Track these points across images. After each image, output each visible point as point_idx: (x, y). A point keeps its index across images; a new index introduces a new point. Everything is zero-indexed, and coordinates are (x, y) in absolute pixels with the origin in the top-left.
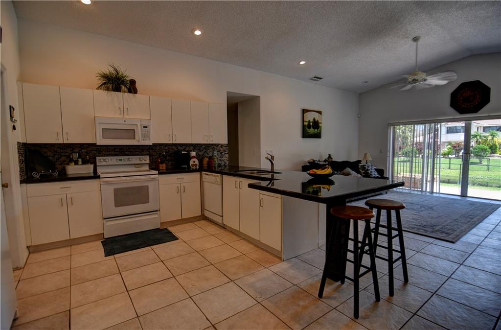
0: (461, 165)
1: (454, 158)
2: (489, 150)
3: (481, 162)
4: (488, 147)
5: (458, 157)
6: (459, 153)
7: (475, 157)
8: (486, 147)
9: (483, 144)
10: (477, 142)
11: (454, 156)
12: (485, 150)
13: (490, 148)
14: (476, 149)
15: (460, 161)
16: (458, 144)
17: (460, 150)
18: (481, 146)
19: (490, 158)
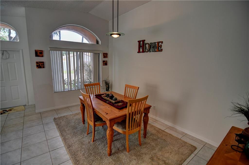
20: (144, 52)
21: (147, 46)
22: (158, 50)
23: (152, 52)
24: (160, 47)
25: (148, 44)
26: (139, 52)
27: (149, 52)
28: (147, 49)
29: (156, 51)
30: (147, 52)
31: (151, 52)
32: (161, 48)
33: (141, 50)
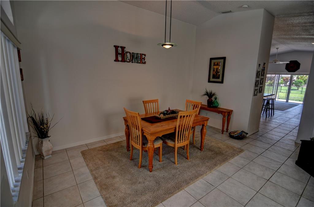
0: (287, 90)
1: (284, 86)
2: (304, 83)
3: (298, 89)
4: (303, 81)
5: (286, 86)
6: (286, 83)
7: (295, 86)
8: (302, 81)
9: (300, 79)
10: (297, 77)
11: (283, 85)
12: (301, 82)
13: (304, 82)
14: (296, 82)
15: (287, 88)
16: (287, 79)
17: (287, 82)
18: (300, 80)
19: (303, 87)
20: (125, 61)
21: (128, 55)
22: (141, 61)
23: (135, 63)
24: (143, 60)
25: (130, 53)
26: (116, 60)
27: (132, 62)
28: (129, 58)
29: (139, 63)
30: (129, 62)
31: (133, 62)
32: (145, 61)
33: (120, 59)
